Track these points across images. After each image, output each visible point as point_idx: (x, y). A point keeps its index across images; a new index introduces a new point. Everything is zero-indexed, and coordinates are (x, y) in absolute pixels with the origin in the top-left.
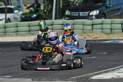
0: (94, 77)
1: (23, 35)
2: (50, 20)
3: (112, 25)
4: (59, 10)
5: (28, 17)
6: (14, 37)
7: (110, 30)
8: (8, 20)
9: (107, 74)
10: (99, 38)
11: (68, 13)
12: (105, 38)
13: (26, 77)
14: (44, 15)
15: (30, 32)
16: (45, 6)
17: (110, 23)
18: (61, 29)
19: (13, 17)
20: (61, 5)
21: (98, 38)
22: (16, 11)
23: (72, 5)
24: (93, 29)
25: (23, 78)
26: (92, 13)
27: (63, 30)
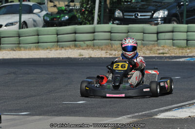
0: (162, 116)
1: (48, 49)
2: (90, 24)
3: (188, 33)
4: (105, 10)
5: (55, 19)
6: (33, 52)
7: (186, 41)
8: (24, 25)
9: (180, 110)
10: (168, 53)
11: (119, 14)
12: (177, 53)
13: (53, 113)
14: (81, 17)
15: (59, 43)
16: (83, 3)
17: (186, 31)
18: (108, 40)
19: (31, 20)
20: (108, 2)
21: (166, 53)
22: (36, 11)
23: (125, 2)
24: (158, 39)
25: (48, 116)
26: (157, 15)
27: (111, 40)
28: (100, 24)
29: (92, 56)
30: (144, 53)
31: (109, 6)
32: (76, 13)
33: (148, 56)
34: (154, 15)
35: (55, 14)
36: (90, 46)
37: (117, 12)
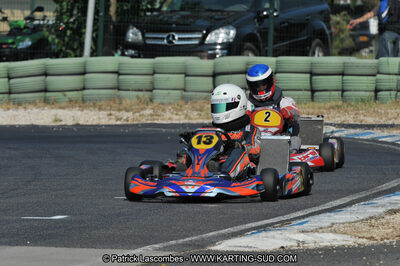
0: (224, 246)
2: (76, 56)
3: (277, 75)
4: (106, 27)
5: (4, 46)
9: (263, 234)
11: (136, 35)
13: (3, 240)
14: (57, 41)
15: (12, 96)
16: (62, 14)
18: (114, 89)
20: (112, 10)
23: (148, 10)
26: (213, 38)
27: (119, 89)
28: (96, 56)
29: (81, 122)
30: (186, 116)
31: (114, 18)
32: (47, 33)
33: (194, 122)
34: (208, 39)
35: (3, 36)
36: (76, 102)
37: (131, 31)
